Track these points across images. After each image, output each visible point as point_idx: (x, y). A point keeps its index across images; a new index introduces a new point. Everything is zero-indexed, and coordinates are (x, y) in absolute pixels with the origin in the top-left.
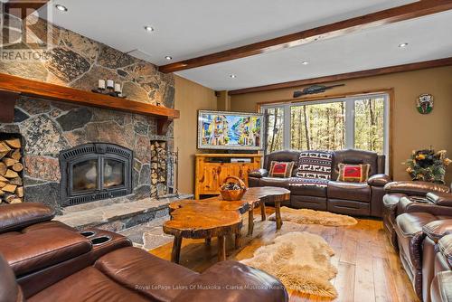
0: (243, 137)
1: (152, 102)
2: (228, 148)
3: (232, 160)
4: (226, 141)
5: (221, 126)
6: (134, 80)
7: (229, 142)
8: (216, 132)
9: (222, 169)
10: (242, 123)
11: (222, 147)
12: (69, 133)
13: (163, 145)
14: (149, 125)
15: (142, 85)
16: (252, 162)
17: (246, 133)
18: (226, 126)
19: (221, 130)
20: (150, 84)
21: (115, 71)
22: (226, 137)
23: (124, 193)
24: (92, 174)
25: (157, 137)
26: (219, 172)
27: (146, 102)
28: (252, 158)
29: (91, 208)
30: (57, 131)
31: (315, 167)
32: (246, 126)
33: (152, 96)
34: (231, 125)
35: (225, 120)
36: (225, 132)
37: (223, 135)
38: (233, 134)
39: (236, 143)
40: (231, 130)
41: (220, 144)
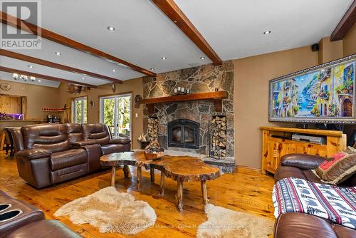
0: (319, 102)
1: (212, 90)
2: (299, 120)
3: (294, 137)
4: (295, 111)
5: (289, 93)
6: (198, 80)
7: (299, 113)
8: (285, 101)
9: (284, 145)
10: (316, 81)
11: (291, 119)
12: (169, 116)
13: (224, 119)
14: (211, 106)
15: (204, 81)
17: (325, 95)
18: (295, 92)
19: (289, 99)
20: (209, 78)
21: (187, 80)
22: (296, 106)
23: (194, 148)
24: (179, 134)
25: (216, 113)
27: (208, 91)
28: (324, 137)
29: (178, 150)
30: (166, 115)
32: (324, 84)
33: (211, 85)
34: (301, 89)
35: (295, 84)
36: (294, 98)
37: (292, 104)
38: (304, 100)
39: (309, 112)
40: (302, 95)
41: (289, 115)
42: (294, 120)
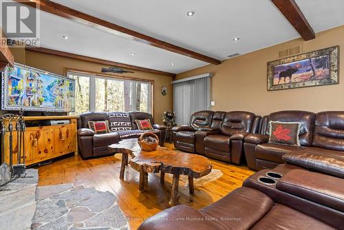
0: (58, 98)
2: (43, 110)
3: (52, 122)
4: (41, 102)
5: (34, 84)
7: (44, 103)
8: (28, 90)
9: (41, 132)
10: (56, 84)
11: (36, 109)
16: (70, 123)
17: (61, 95)
18: (40, 85)
19: (34, 90)
22: (41, 98)
26: (37, 137)
28: (70, 120)
31: (122, 123)
32: (61, 88)
34: (45, 86)
35: (39, 78)
36: (40, 91)
37: (37, 96)
38: (48, 95)
39: (52, 104)
40: (46, 90)
41: (33, 105)
42: (39, 110)
